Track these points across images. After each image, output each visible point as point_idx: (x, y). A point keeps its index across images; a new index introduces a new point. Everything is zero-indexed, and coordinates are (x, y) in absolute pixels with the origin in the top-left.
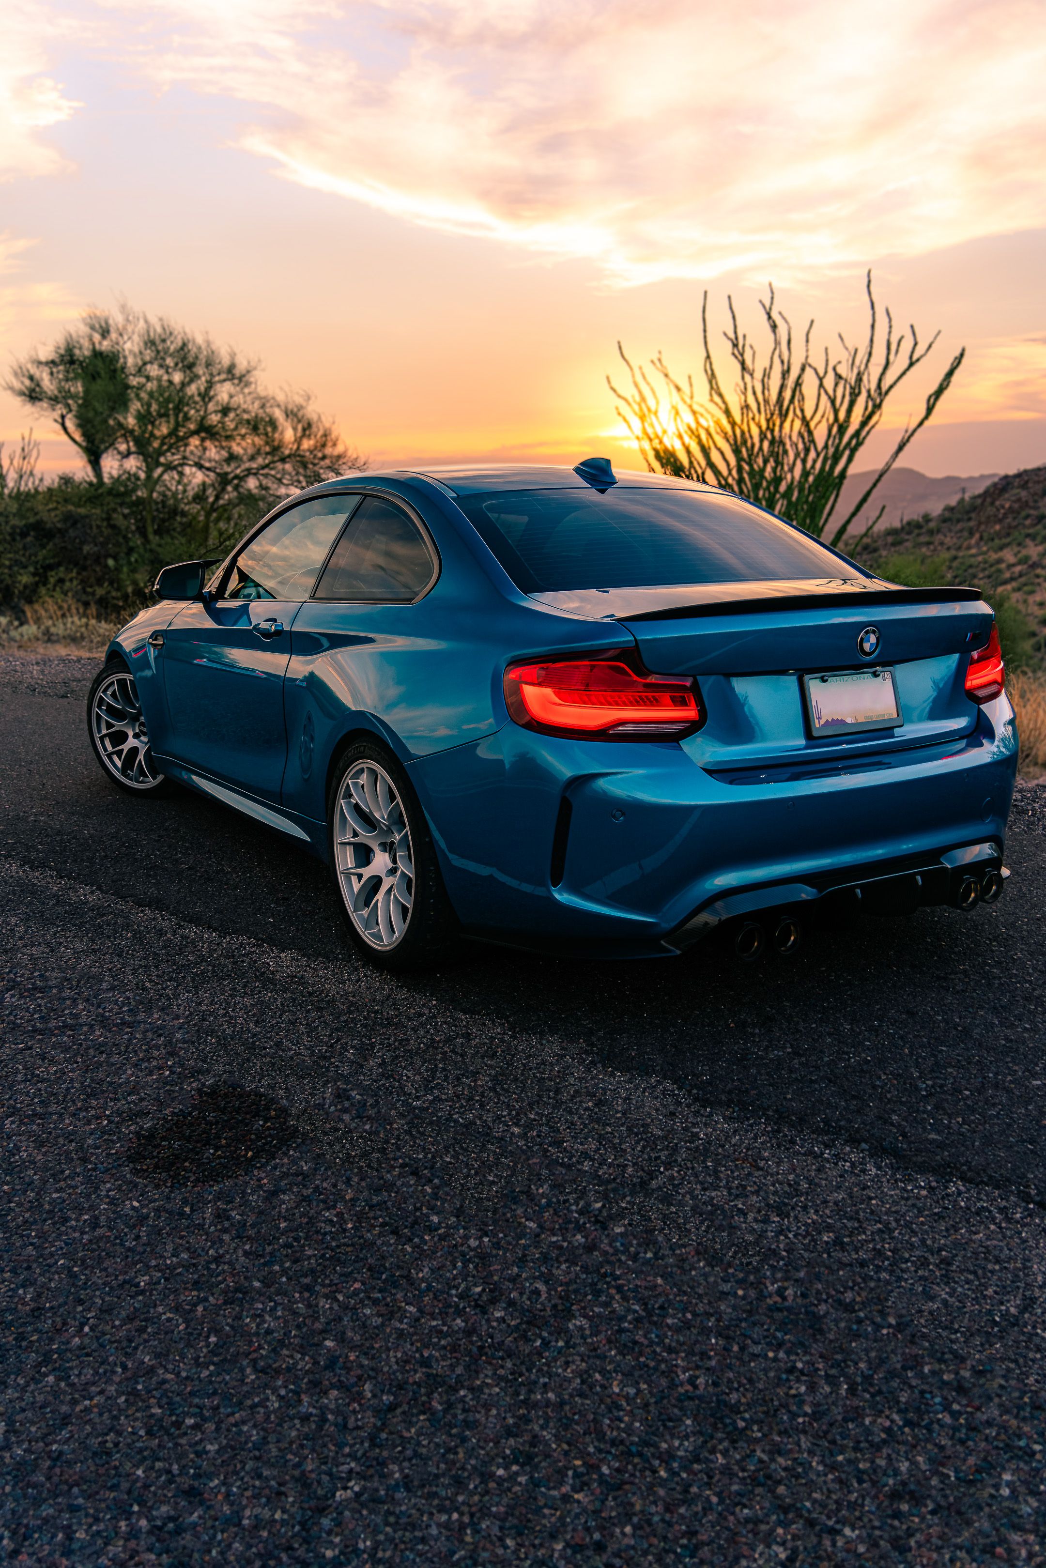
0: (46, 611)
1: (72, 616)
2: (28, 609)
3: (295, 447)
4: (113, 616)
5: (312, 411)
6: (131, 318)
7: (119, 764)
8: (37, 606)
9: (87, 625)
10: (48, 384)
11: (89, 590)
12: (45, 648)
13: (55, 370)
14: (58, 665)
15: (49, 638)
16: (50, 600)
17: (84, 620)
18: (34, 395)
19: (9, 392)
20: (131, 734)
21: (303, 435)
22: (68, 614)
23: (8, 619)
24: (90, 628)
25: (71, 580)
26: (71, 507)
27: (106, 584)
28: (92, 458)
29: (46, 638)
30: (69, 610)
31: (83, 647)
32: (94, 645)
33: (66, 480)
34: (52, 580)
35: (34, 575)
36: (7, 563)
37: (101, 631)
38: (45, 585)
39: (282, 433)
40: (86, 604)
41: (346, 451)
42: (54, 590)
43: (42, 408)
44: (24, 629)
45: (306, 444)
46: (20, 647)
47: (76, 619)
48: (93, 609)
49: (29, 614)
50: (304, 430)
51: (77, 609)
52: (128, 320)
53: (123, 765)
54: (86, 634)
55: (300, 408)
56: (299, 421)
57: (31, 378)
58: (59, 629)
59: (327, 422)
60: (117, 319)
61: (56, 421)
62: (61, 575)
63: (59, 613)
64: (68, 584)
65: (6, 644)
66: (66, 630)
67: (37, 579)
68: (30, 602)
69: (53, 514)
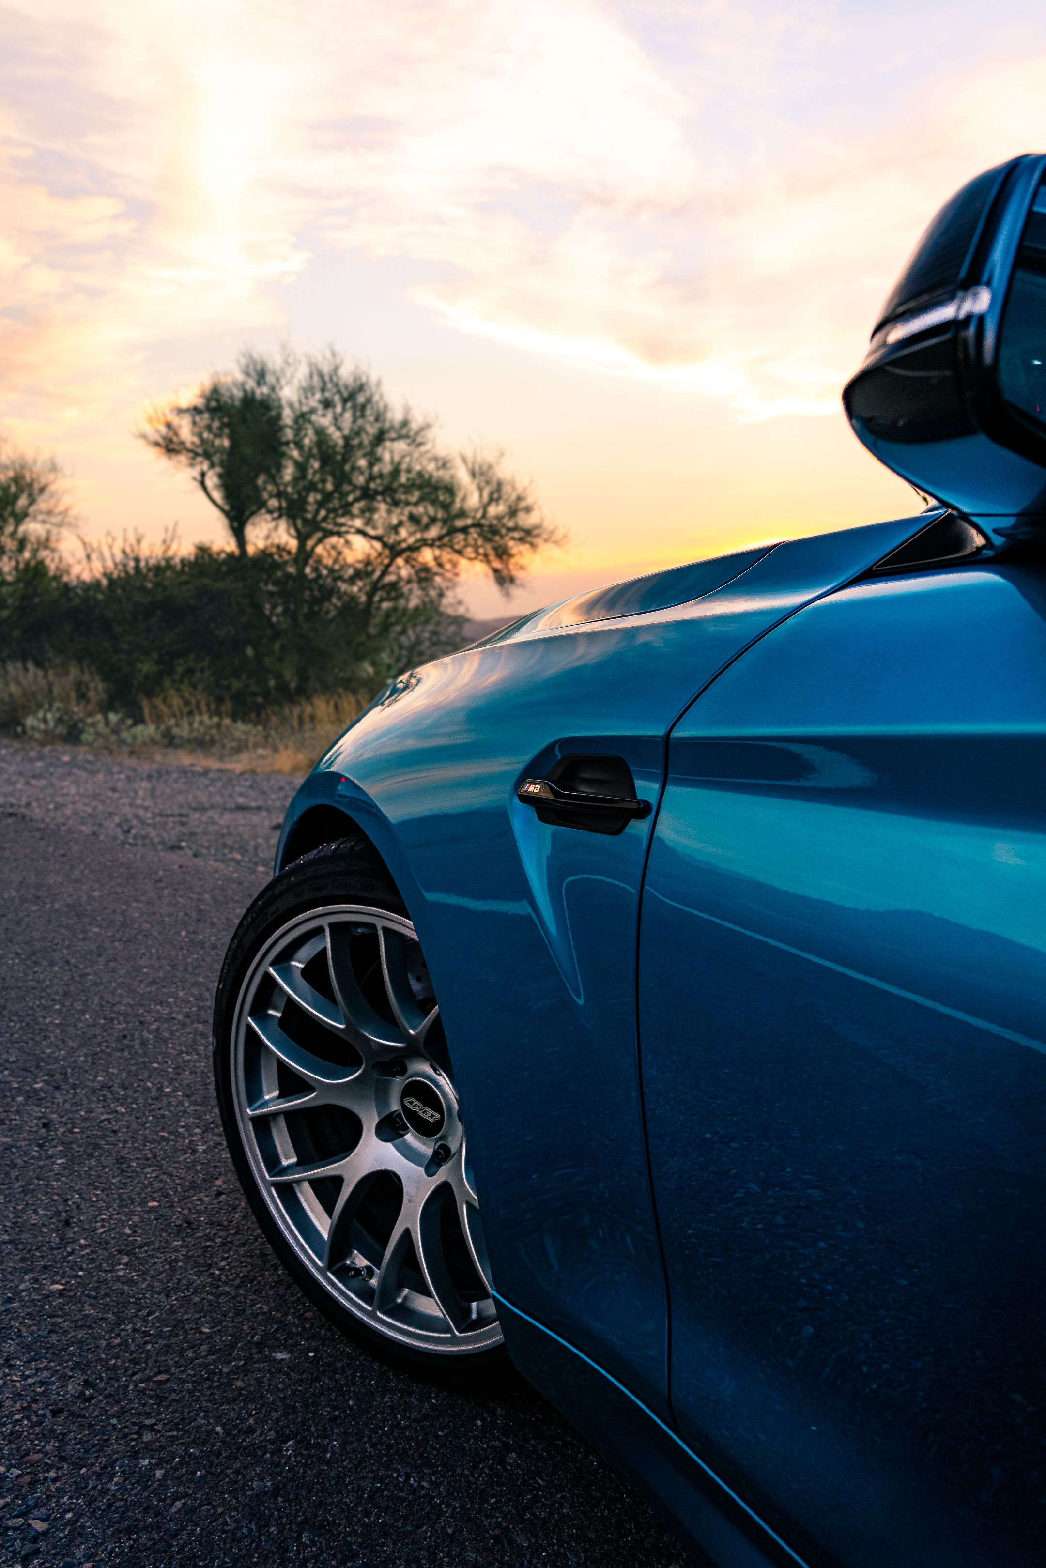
0: (170, 707)
1: (200, 714)
2: (145, 703)
3: (479, 515)
4: (253, 715)
5: (503, 471)
6: (291, 360)
7: (323, 1225)
8: (158, 701)
9: (219, 726)
10: (186, 433)
11: (225, 682)
12: (164, 755)
13: (198, 419)
14: (176, 781)
15: (170, 741)
16: (172, 692)
17: (216, 719)
18: (171, 446)
19: (141, 442)
20: (370, 1120)
21: (491, 500)
22: (196, 712)
23: (119, 716)
24: (223, 729)
25: (202, 670)
26: (206, 581)
27: (244, 677)
28: (235, 524)
29: (166, 741)
30: (198, 707)
31: (213, 755)
32: (226, 751)
33: (203, 550)
34: (179, 670)
35: (158, 662)
36: (126, 647)
37: (237, 734)
38: (170, 674)
39: (464, 499)
40: (220, 700)
41: (542, 520)
42: (181, 682)
43: (179, 462)
44: (139, 729)
45: (493, 510)
46: (132, 753)
47: (206, 718)
48: (227, 706)
49: (146, 711)
50: (491, 494)
51: (208, 705)
52: (287, 363)
53: (337, 1231)
54: (217, 737)
55: (490, 467)
56: (488, 482)
57: (169, 426)
58: (183, 731)
59: (520, 486)
60: (275, 361)
61: (194, 479)
62: (191, 664)
63: (186, 710)
64: (198, 674)
65: (115, 748)
66: (191, 730)
67: (161, 667)
68: (149, 694)
69: (184, 588)
